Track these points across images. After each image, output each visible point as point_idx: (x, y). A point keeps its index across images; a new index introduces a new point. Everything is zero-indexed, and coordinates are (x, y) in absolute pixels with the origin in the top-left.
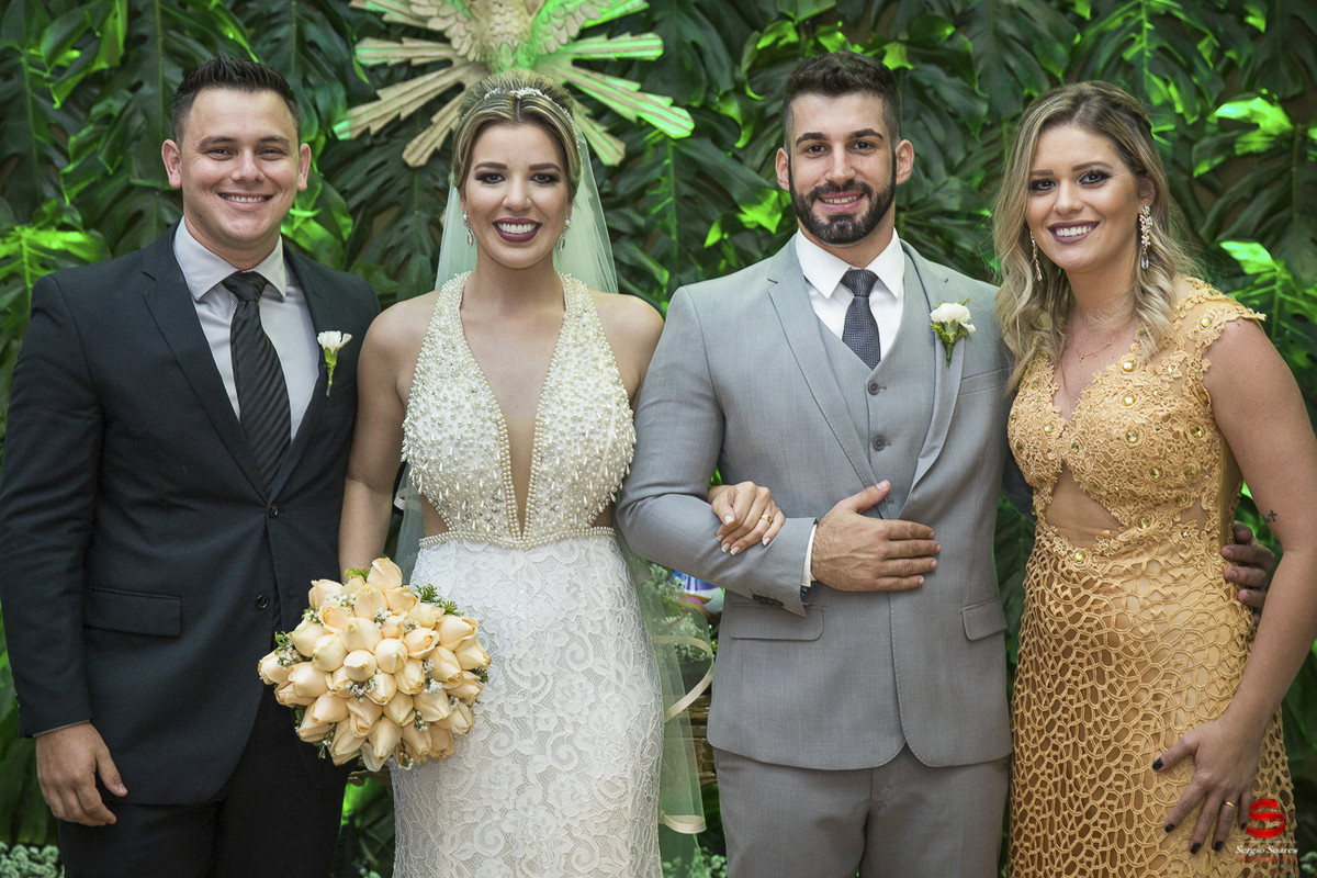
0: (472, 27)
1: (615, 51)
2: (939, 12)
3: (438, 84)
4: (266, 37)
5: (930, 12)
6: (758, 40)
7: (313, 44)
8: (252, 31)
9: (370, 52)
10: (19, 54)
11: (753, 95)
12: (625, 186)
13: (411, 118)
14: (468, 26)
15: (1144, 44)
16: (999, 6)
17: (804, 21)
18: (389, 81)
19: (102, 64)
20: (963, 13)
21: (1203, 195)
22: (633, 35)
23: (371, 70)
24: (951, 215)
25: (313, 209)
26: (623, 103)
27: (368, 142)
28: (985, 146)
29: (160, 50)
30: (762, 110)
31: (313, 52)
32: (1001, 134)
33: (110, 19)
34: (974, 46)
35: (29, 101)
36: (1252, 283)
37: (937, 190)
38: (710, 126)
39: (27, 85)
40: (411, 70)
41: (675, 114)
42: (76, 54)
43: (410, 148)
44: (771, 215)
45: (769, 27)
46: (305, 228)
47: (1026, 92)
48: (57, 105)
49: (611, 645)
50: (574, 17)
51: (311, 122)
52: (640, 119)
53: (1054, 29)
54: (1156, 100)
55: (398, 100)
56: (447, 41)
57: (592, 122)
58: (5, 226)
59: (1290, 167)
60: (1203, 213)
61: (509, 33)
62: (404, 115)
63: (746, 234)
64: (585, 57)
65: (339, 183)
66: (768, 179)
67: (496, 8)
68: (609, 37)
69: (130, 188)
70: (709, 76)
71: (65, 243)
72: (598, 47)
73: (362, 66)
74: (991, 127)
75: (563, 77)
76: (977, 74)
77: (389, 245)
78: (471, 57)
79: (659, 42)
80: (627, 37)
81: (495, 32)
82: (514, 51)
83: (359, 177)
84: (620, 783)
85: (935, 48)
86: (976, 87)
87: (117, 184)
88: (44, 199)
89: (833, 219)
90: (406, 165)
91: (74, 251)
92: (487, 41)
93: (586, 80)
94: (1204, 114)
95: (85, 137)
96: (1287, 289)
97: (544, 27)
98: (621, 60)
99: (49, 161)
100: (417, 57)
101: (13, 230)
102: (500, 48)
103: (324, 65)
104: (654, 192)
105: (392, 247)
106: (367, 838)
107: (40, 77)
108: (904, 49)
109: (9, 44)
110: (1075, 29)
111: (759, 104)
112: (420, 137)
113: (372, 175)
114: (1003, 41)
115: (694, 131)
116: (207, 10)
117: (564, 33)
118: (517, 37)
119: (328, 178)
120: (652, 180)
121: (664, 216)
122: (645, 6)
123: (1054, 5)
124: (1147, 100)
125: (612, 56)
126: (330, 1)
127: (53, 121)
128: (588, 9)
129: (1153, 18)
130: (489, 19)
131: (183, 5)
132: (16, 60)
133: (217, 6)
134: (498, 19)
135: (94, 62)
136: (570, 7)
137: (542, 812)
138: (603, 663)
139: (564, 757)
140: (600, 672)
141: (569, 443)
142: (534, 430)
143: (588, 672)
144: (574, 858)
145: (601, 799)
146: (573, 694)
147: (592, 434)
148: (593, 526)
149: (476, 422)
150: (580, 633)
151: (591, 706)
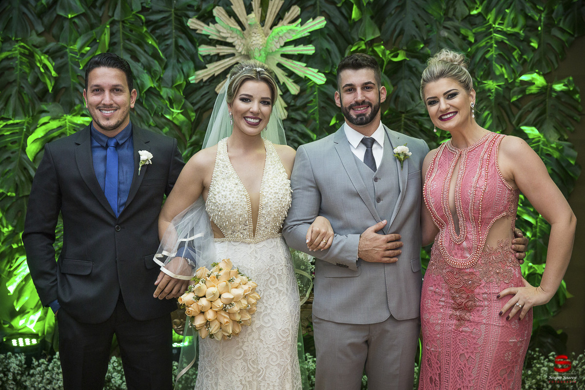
0: (243, 41)
1: (298, 51)
2: (418, 39)
3: (229, 63)
4: (164, 43)
5: (415, 39)
6: (351, 49)
7: (182, 47)
8: (159, 41)
9: (204, 50)
10: (66, 48)
13: (219, 75)
14: (242, 41)
15: (493, 52)
16: (440, 37)
17: (368, 41)
18: (210, 62)
20: (427, 40)
21: (514, 109)
22: (304, 45)
23: (204, 57)
25: (181, 110)
26: (300, 71)
27: (202, 84)
29: (122, 48)
31: (181, 50)
33: (103, 35)
34: (431, 52)
35: (70, 67)
36: (531, 142)
37: (417, 106)
38: (332, 80)
39: (69, 60)
40: (219, 57)
41: (319, 75)
42: (88, 48)
43: (218, 87)
45: (355, 43)
46: (177, 117)
48: (81, 68)
49: (285, 278)
50: (282, 38)
51: (181, 76)
52: (305, 77)
53: (460, 46)
54: (498, 73)
55: (214, 69)
56: (234, 46)
57: (288, 78)
58: (60, 115)
59: (546, 99)
60: (514, 116)
61: (259, 44)
62: (216, 74)
64: (286, 53)
65: (191, 100)
67: (253, 34)
68: (295, 46)
70: (332, 61)
71: (83, 121)
72: (291, 50)
73: (200, 55)
75: (277, 60)
78: (243, 53)
79: (314, 48)
80: (302, 46)
81: (253, 44)
82: (260, 50)
83: (199, 98)
84: (287, 331)
85: (417, 52)
88: (75, 105)
89: (358, 116)
90: (216, 93)
92: (250, 47)
93: (286, 61)
94: (515, 78)
96: (544, 144)
97: (270, 41)
99: (77, 90)
100: (222, 52)
101: (63, 116)
102: (254, 50)
103: (186, 55)
104: (310, 105)
107: (76, 57)
108: (405, 53)
109: (63, 44)
110: (468, 46)
112: (222, 82)
113: (204, 97)
115: (326, 82)
116: (141, 33)
117: (278, 44)
118: (261, 45)
119: (186, 98)
120: (310, 100)
121: (314, 114)
122: (309, 34)
123: (460, 37)
124: (494, 73)
125: (296, 53)
126: (188, 30)
127: (79, 74)
128: (287, 35)
129: (497, 42)
130: (250, 39)
131: (131, 31)
132: (65, 51)
133: (146, 31)
134: (254, 38)
135: (96, 52)
136: (281, 34)
137: (258, 342)
138: (282, 285)
139: (267, 321)
140: (281, 288)
141: (274, 202)
142: (259, 198)
143: (276, 289)
144: (270, 359)
145: (280, 337)
146: (271, 297)
147: (282, 198)
148: (278, 233)
149: (239, 196)
150: (274, 274)
151: (277, 302)
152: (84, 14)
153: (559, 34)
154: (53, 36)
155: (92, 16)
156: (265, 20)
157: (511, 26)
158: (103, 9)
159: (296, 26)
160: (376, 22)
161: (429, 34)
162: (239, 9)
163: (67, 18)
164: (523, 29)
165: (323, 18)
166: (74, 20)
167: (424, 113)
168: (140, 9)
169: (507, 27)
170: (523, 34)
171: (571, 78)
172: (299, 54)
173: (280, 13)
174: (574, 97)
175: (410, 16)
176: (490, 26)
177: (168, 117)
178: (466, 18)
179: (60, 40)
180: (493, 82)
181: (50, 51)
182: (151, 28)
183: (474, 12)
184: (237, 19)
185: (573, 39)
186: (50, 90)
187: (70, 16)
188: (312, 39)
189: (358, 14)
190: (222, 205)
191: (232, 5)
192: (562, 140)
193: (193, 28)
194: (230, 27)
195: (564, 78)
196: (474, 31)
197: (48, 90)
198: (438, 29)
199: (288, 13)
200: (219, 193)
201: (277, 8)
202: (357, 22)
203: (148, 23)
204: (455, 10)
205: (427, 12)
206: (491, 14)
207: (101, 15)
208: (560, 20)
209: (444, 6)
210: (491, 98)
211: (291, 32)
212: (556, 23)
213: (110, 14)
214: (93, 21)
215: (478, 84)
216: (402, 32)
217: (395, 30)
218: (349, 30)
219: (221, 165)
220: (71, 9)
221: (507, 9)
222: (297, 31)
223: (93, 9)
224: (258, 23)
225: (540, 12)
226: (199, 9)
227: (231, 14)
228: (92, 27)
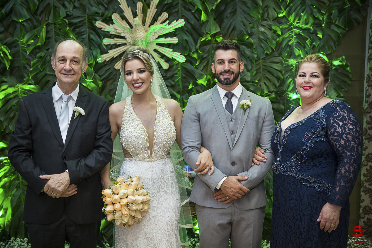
0: (132, 35)
1: (167, 41)
2: (245, 33)
3: (123, 49)
4: (80, 37)
5: (243, 33)
6: (202, 39)
7: (92, 39)
8: (77, 36)
9: (106, 41)
10: (19, 41)
11: (200, 52)
12: (169, 74)
13: (116, 57)
14: (130, 35)
15: (294, 41)
16: (259, 31)
17: (213, 34)
18: (111, 49)
19: (39, 44)
20: (250, 33)
22: (171, 37)
23: (106, 46)
24: (248, 82)
25: (92, 80)
26: (169, 54)
27: (106, 63)
28: (256, 65)
29: (54, 40)
30: (202, 56)
31: (92, 41)
32: (260, 62)
33: (41, 33)
34: (253, 41)
35: (21, 53)
37: (245, 76)
38: (190, 60)
39: (20, 49)
40: (116, 46)
41: (181, 57)
42: (33, 41)
43: (116, 65)
44: (205, 81)
45: (204, 36)
46: (90, 84)
47: (266, 52)
48: (28, 54)
49: (170, 185)
50: (157, 33)
51: (92, 58)
52: (172, 58)
53: (272, 37)
54: (297, 54)
55: (113, 53)
56: (125, 39)
57: (161, 59)
58: (15, 84)
61: (141, 37)
62: (115, 57)
63: (198, 86)
64: (159, 43)
65: (98, 73)
66: (204, 73)
67: (138, 31)
68: (165, 38)
69: (46, 75)
70: (189, 48)
71: (30, 88)
72: (162, 40)
73: (104, 44)
74: (258, 60)
75: (154, 48)
76: (254, 48)
77: (111, 89)
78: (131, 43)
79: (177, 39)
80: (170, 38)
81: (137, 37)
82: (142, 41)
83: (104, 72)
84: (173, 218)
85: (244, 41)
86: (254, 51)
87: (43, 73)
88: (25, 77)
89: (225, 79)
90: (115, 69)
91: (32, 90)
92: (135, 39)
93: (159, 48)
95: (35, 62)
97: (149, 35)
98: (168, 43)
99: (26, 68)
100: (118, 43)
101: (17, 85)
102: (138, 41)
103: (95, 44)
104: (176, 76)
105: (112, 89)
106: (105, 236)
107: (24, 47)
109: (16, 39)
110: (277, 37)
111: (202, 55)
112: (119, 62)
113: (106, 72)
114: (260, 40)
115: (186, 61)
116: (66, 31)
117: (154, 37)
118: (143, 38)
119: (96, 72)
120: (176, 73)
121: (179, 82)
122: (174, 30)
123: (272, 31)
124: (295, 54)
125: (166, 43)
126: (96, 29)
127: (27, 58)
128: (160, 31)
129: (296, 34)
130: (136, 34)
131: (60, 29)
132: (18, 43)
133: (68, 29)
134: (138, 33)
135: (37, 43)
136: (156, 30)
137: (154, 226)
138: (168, 189)
139: (159, 212)
140: (168, 191)
141: (163, 135)
142: (154, 133)
143: (165, 191)
144: (162, 237)
145: (168, 222)
146: (161, 197)
147: (168, 133)
148: (167, 155)
149: (140, 132)
150: (163, 182)
151: (165, 200)
152: (29, 19)
153: (336, 29)
154: (10, 34)
155: (34, 20)
156: (145, 22)
157: (304, 24)
158: (42, 16)
159: (166, 25)
160: (217, 22)
161: (252, 30)
162: (128, 15)
163: (19, 22)
164: (312, 26)
165: (183, 20)
166: (23, 23)
167: (249, 80)
168: (65, 15)
169: (302, 25)
170: (312, 29)
171: (344, 57)
172: (167, 43)
173: (155, 17)
174: (346, 69)
175: (240, 18)
176: (291, 24)
177: (84, 84)
178: (275, 19)
179: (14, 36)
180: (294, 60)
181: (8, 43)
182: (72, 28)
183: (281, 15)
184: (127, 21)
185: (345, 31)
186: (8, 68)
187: (20, 21)
188: (177, 33)
189: (206, 17)
190: (130, 138)
191: (124, 12)
192: (339, 97)
193: (99, 27)
194: (123, 26)
195: (339, 57)
196: (281, 27)
197: (7, 68)
198: (258, 26)
199: (160, 17)
200: (127, 130)
201: (152, 14)
202: (205, 22)
203: (70, 24)
204: (268, 14)
205: (250, 15)
206: (292, 16)
207: (40, 20)
208: (337, 19)
209: (261, 12)
210: (293, 70)
211: (162, 29)
212: (334, 21)
213: (46, 19)
214: (36, 23)
215: (284, 62)
216: (234, 29)
217: (230, 27)
218: (200, 28)
219: (128, 113)
220: (21, 16)
221: (302, 13)
222: (166, 28)
223: (35, 16)
224: (141, 23)
225: (323, 14)
226: (103, 15)
227: (124, 18)
228: (35, 27)
